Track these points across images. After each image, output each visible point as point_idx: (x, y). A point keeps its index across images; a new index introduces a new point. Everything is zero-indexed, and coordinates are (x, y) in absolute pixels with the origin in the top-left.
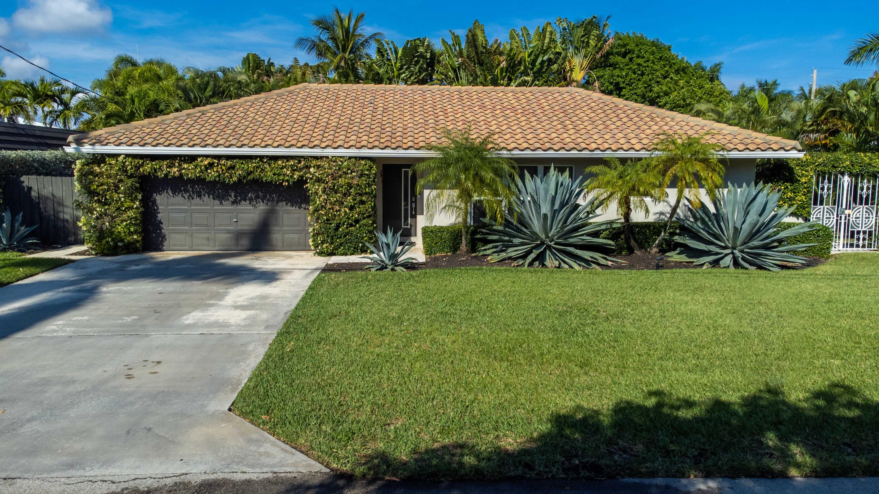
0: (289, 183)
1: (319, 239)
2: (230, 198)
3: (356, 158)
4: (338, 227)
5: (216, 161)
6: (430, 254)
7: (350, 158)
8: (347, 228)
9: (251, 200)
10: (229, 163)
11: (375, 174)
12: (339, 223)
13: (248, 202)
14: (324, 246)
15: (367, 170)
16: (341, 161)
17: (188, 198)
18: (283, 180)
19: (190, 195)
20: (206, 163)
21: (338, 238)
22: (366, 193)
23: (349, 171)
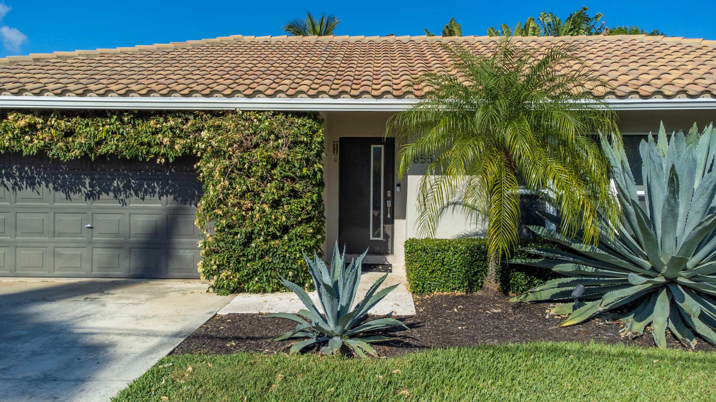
0: (167, 159)
1: (214, 261)
2: (83, 189)
3: (286, 113)
4: (249, 238)
5: (41, 121)
6: (421, 293)
7: (275, 113)
8: (266, 241)
9: (117, 191)
10: (62, 123)
11: (321, 143)
12: (252, 232)
13: (111, 194)
14: (224, 274)
15: (306, 135)
16: (260, 120)
17: (13, 188)
18: (157, 155)
19: (16, 184)
20: (22, 123)
21: (248, 261)
22: (302, 177)
23: (272, 137)
